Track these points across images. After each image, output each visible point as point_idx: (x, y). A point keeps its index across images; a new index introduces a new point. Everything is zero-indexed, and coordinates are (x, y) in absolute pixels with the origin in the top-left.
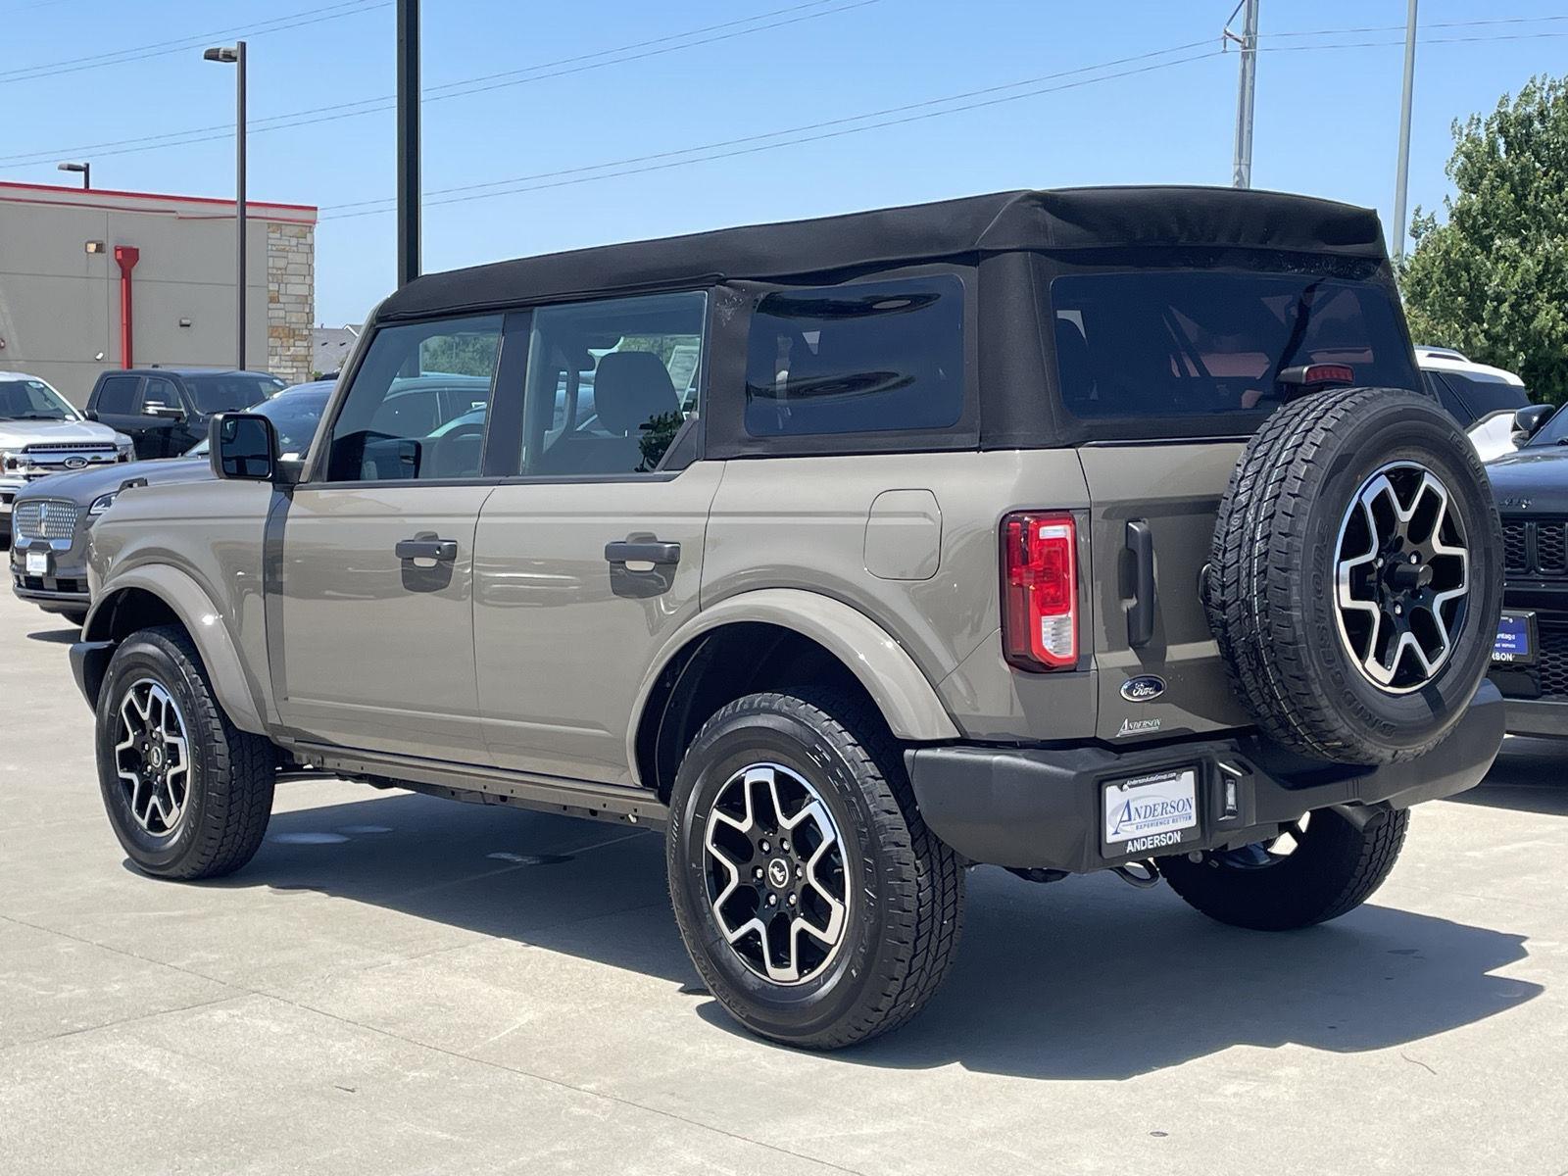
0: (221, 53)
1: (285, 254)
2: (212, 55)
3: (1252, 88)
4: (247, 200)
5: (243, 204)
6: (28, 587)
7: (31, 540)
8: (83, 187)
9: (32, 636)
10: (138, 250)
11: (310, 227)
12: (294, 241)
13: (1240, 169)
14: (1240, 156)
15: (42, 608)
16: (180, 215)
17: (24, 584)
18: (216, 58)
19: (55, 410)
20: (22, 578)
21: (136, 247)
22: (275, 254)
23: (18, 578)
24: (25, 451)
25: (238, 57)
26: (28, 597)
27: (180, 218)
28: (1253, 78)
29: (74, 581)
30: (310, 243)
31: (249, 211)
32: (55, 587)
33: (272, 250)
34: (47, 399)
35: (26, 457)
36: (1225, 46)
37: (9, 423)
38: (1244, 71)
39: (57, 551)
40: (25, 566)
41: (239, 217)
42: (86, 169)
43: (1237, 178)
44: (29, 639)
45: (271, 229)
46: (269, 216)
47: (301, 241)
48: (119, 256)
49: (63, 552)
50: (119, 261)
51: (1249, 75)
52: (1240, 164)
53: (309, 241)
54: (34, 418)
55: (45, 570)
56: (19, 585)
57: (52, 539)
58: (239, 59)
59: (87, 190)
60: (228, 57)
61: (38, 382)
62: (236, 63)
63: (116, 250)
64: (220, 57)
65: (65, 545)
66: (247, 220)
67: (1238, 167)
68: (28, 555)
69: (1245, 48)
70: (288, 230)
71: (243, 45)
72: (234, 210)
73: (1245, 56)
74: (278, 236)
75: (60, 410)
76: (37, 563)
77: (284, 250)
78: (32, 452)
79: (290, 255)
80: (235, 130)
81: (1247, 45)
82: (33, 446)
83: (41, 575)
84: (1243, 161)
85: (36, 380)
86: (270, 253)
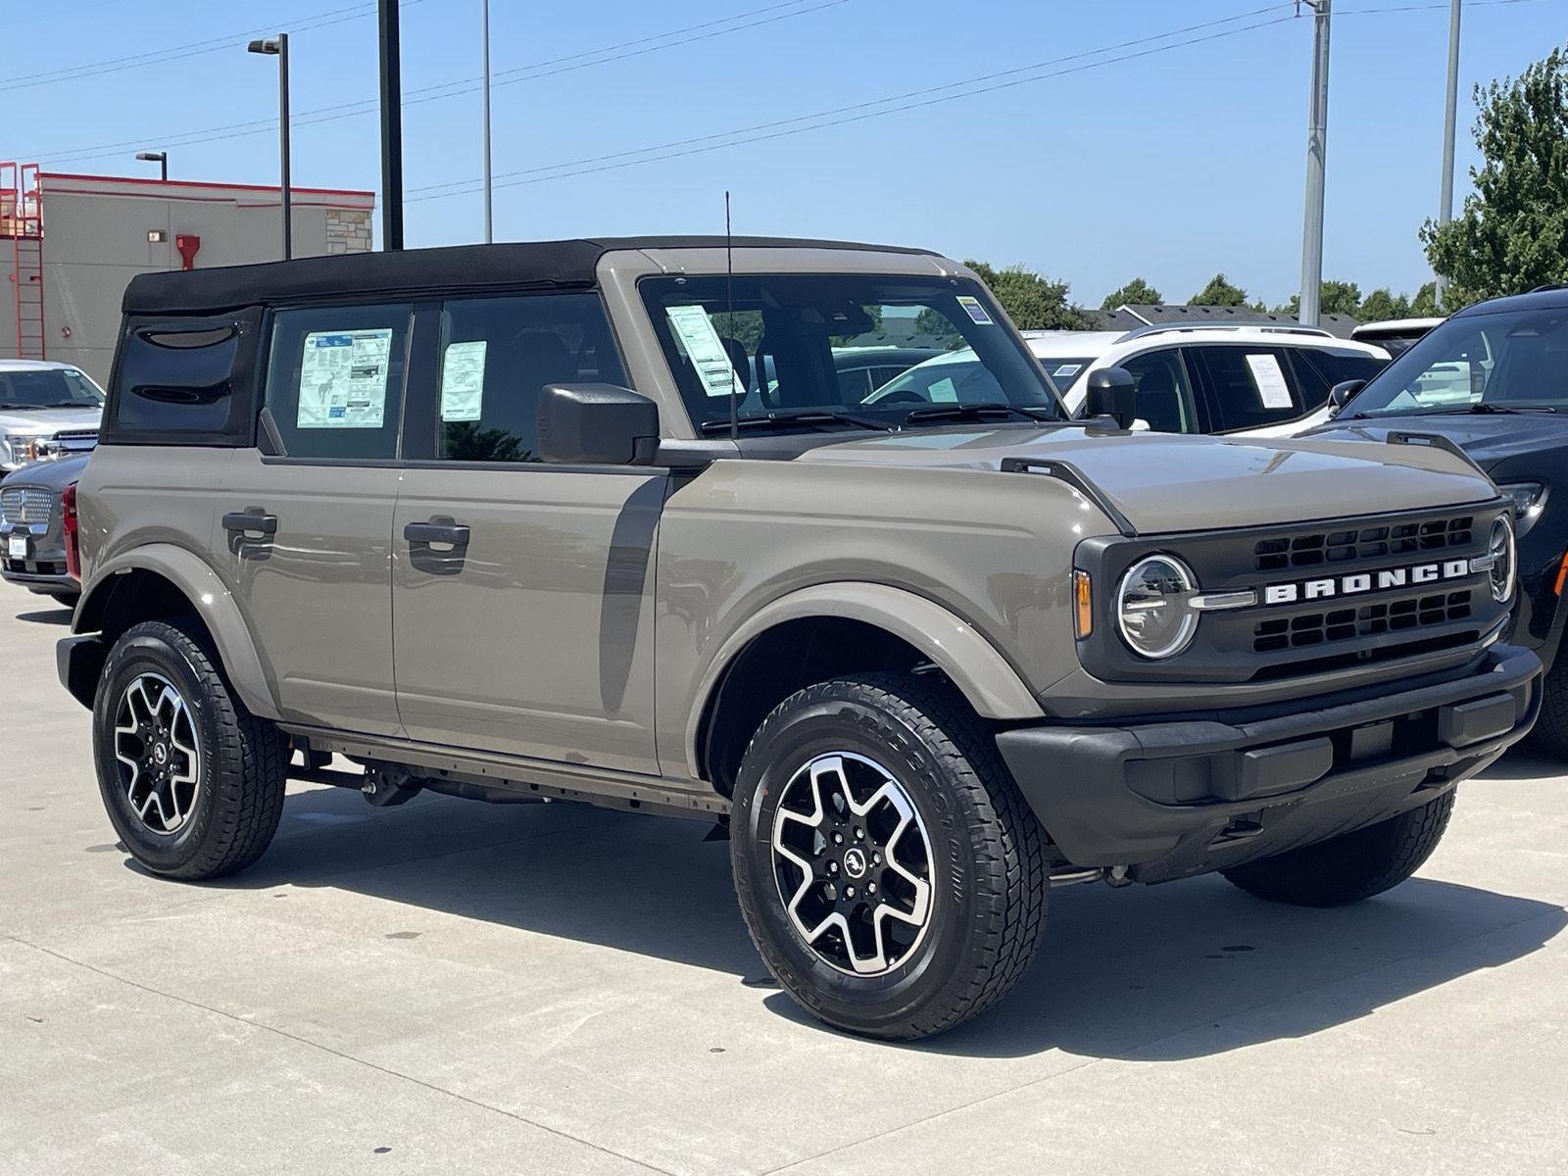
0: (264, 45)
1: (343, 240)
2: (255, 48)
3: (1327, 52)
4: (291, 187)
5: (288, 190)
6: (13, 570)
7: (13, 525)
8: (160, 178)
9: (21, 617)
10: (198, 238)
11: (368, 212)
12: (352, 227)
13: (1316, 135)
14: (1316, 122)
15: (31, 590)
16: (240, 203)
17: (9, 567)
18: (259, 50)
19: (90, 397)
20: (8, 562)
21: (196, 236)
22: (335, 239)
23: (4, 561)
24: (56, 438)
25: (279, 48)
26: (13, 579)
27: (240, 206)
28: (1328, 42)
29: (51, 564)
30: (368, 228)
31: (294, 197)
32: (36, 570)
33: (331, 236)
34: (82, 387)
35: (56, 443)
36: (1298, 11)
37: (43, 411)
38: (1318, 36)
39: (34, 535)
40: (8, 550)
41: (284, 205)
42: (163, 159)
43: (1313, 144)
44: (18, 620)
45: (330, 216)
46: (327, 202)
47: (360, 226)
48: (181, 245)
49: (40, 537)
50: (180, 249)
51: (1323, 39)
52: (1316, 129)
53: (367, 227)
54: (67, 406)
55: (25, 554)
56: (6, 568)
57: (32, 524)
58: (281, 50)
59: (164, 181)
60: (271, 49)
61: (74, 371)
62: (278, 55)
63: (178, 239)
64: (263, 49)
65: (42, 530)
66: (292, 207)
67: (1313, 132)
68: (10, 540)
69: (1319, 12)
70: (345, 216)
71: (285, 37)
72: (279, 197)
73: (1319, 20)
74: (337, 222)
75: (94, 397)
76: (18, 547)
77: (340, 236)
78: (63, 439)
79: (349, 241)
80: (279, 124)
81: (1321, 9)
82: (63, 433)
83: (21, 558)
84: (1319, 127)
85: (71, 369)
86: (329, 239)
